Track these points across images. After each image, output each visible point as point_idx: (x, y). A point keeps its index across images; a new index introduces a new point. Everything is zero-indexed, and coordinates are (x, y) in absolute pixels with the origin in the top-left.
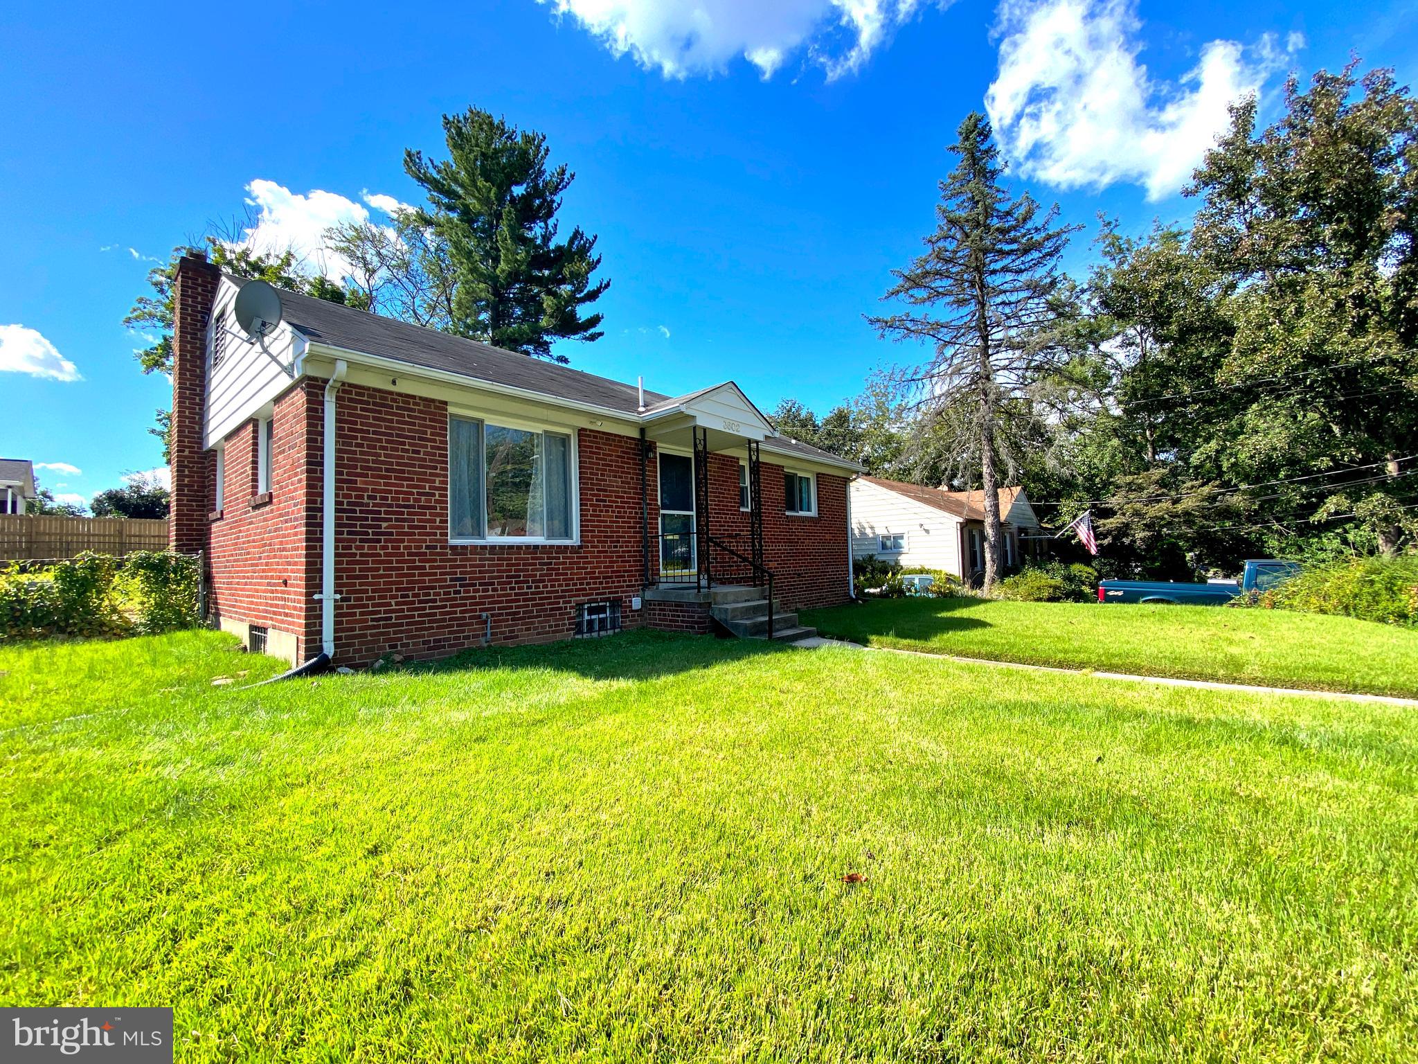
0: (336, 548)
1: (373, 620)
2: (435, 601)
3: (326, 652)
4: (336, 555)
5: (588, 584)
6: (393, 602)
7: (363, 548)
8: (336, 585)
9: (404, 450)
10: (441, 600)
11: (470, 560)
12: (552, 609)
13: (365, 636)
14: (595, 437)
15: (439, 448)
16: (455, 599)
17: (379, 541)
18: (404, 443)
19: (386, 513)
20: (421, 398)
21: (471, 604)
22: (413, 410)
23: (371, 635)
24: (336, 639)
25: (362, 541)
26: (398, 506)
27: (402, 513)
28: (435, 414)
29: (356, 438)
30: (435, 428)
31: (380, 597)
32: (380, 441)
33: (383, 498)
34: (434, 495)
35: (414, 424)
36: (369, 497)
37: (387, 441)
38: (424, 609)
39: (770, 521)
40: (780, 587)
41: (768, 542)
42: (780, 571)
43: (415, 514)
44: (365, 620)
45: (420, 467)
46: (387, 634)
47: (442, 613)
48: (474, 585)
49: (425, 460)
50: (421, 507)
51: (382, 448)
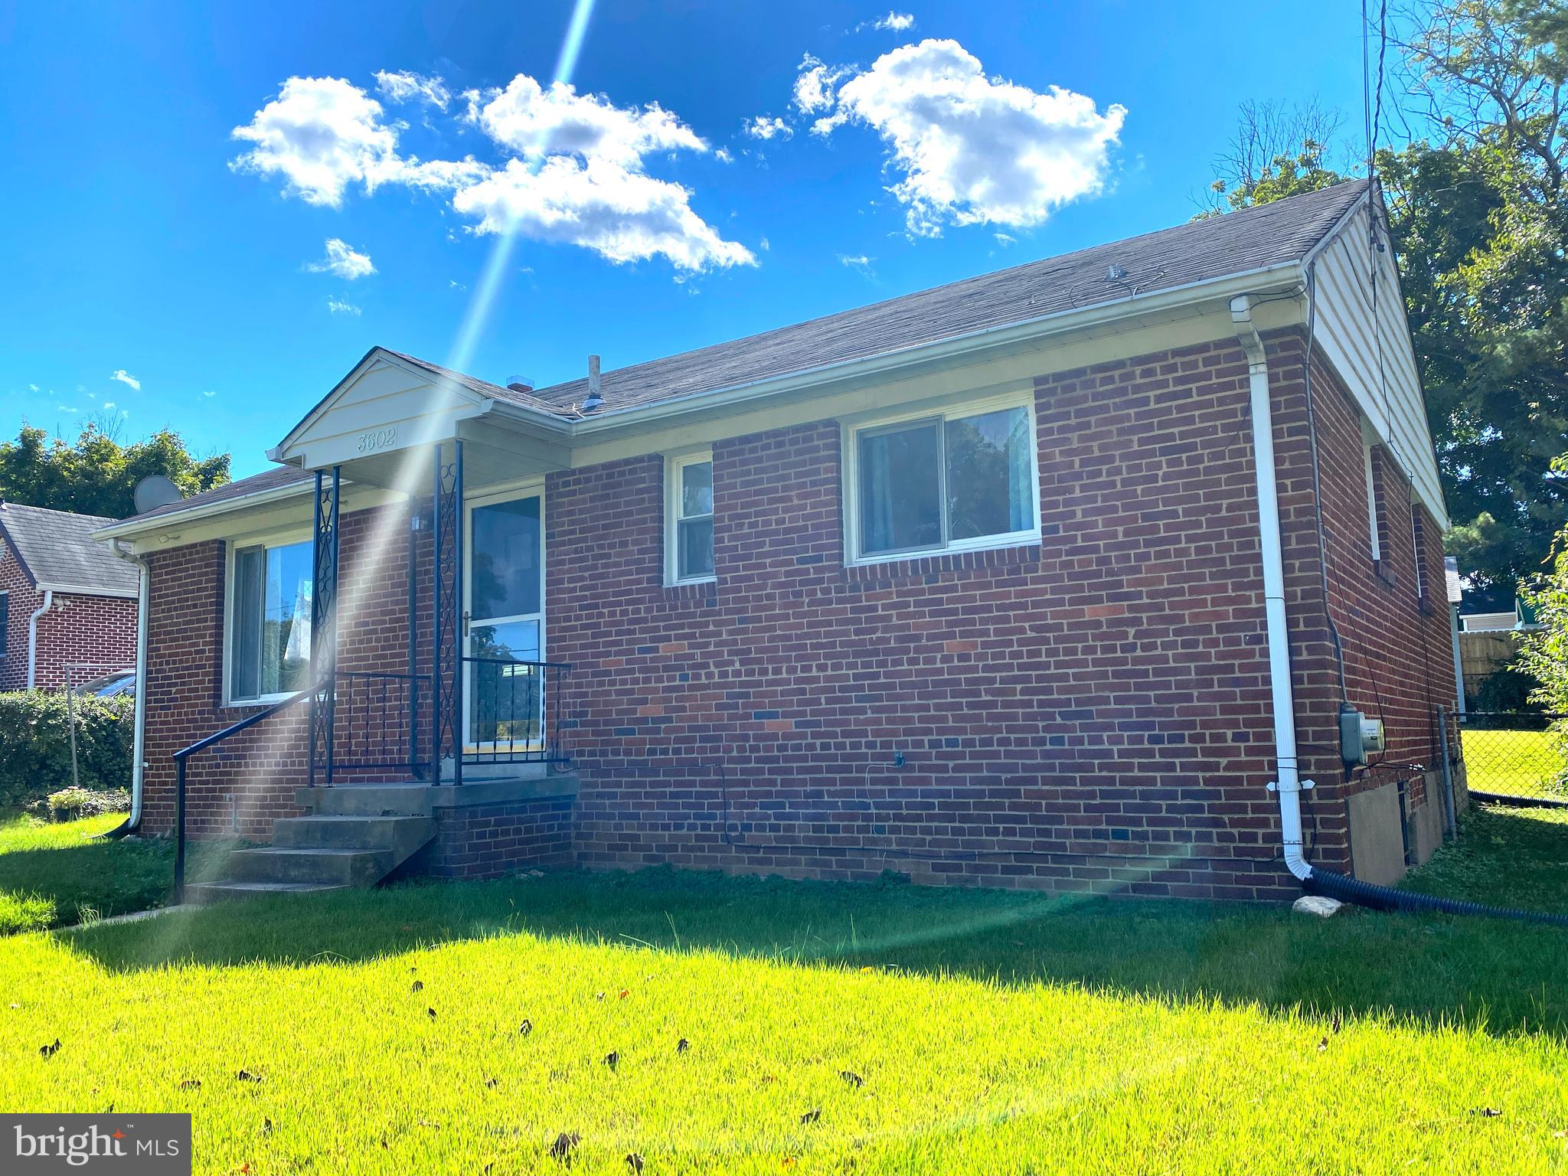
0: (147, 716)
2: (201, 774)
3: (135, 817)
4: (147, 723)
7: (161, 716)
8: (146, 753)
10: (207, 774)
13: (159, 807)
14: (358, 523)
15: (211, 596)
17: (170, 708)
18: (188, 599)
19: (176, 677)
20: (201, 544)
22: (195, 560)
23: (164, 807)
24: (144, 807)
25: (161, 708)
26: (183, 668)
27: (185, 676)
28: (209, 558)
30: (207, 573)
31: (169, 768)
32: (174, 601)
33: (174, 662)
34: (205, 652)
35: (194, 576)
36: (167, 663)
37: (179, 601)
38: (194, 783)
39: (769, 597)
40: (807, 795)
41: (759, 661)
42: (811, 747)
43: (192, 676)
44: (161, 791)
45: (198, 621)
46: (172, 807)
47: (207, 790)
48: (231, 758)
49: (200, 613)
50: (197, 667)
51: (175, 609)
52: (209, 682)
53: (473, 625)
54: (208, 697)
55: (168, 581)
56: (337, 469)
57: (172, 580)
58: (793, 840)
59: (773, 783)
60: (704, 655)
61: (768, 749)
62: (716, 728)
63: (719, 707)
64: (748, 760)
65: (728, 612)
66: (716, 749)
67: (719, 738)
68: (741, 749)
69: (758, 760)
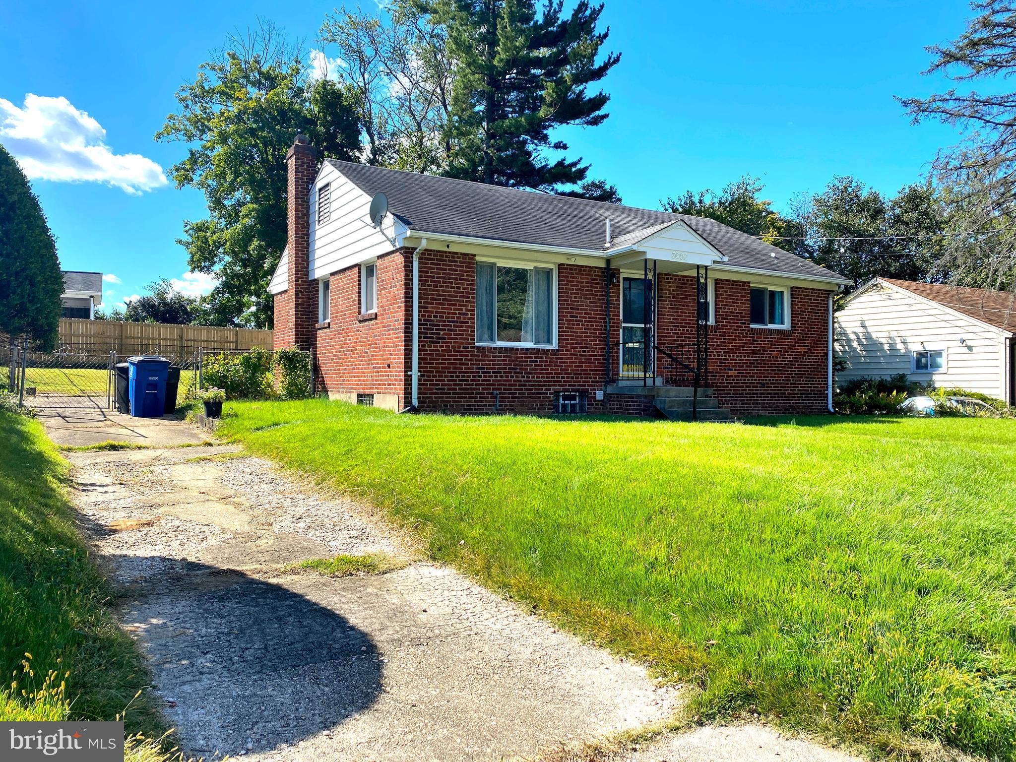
0: (419, 346)
1: (436, 389)
2: (467, 381)
3: (414, 404)
4: (419, 350)
5: (563, 378)
6: (446, 379)
7: (431, 346)
8: (419, 367)
9: (452, 287)
10: (471, 381)
11: (487, 356)
12: (537, 393)
13: (431, 398)
14: (571, 269)
15: (471, 285)
16: (479, 381)
17: (439, 342)
18: (451, 283)
19: (443, 326)
20: (461, 254)
22: (456, 262)
23: (435, 398)
24: (419, 398)
25: (431, 342)
26: (449, 322)
27: (451, 326)
28: (468, 263)
29: (428, 281)
30: (468, 272)
31: (439, 376)
32: (439, 282)
33: (441, 317)
34: (467, 314)
35: (457, 270)
36: (434, 316)
37: (444, 282)
38: (461, 385)
39: (732, 333)
40: (740, 394)
41: (728, 353)
42: (741, 380)
43: (458, 326)
44: (432, 389)
45: (461, 297)
46: (442, 398)
47: (472, 389)
48: (490, 373)
49: (462, 293)
50: (461, 322)
51: (441, 286)
52: (471, 331)
53: (624, 325)
54: (471, 339)
55: (433, 268)
56: (655, 261)
57: (437, 269)
58: (736, 407)
59: (731, 390)
60: (713, 349)
61: (730, 380)
62: (716, 373)
63: (717, 366)
64: (724, 383)
65: (720, 335)
66: (715, 379)
67: (716, 376)
68: (723, 380)
69: (727, 383)
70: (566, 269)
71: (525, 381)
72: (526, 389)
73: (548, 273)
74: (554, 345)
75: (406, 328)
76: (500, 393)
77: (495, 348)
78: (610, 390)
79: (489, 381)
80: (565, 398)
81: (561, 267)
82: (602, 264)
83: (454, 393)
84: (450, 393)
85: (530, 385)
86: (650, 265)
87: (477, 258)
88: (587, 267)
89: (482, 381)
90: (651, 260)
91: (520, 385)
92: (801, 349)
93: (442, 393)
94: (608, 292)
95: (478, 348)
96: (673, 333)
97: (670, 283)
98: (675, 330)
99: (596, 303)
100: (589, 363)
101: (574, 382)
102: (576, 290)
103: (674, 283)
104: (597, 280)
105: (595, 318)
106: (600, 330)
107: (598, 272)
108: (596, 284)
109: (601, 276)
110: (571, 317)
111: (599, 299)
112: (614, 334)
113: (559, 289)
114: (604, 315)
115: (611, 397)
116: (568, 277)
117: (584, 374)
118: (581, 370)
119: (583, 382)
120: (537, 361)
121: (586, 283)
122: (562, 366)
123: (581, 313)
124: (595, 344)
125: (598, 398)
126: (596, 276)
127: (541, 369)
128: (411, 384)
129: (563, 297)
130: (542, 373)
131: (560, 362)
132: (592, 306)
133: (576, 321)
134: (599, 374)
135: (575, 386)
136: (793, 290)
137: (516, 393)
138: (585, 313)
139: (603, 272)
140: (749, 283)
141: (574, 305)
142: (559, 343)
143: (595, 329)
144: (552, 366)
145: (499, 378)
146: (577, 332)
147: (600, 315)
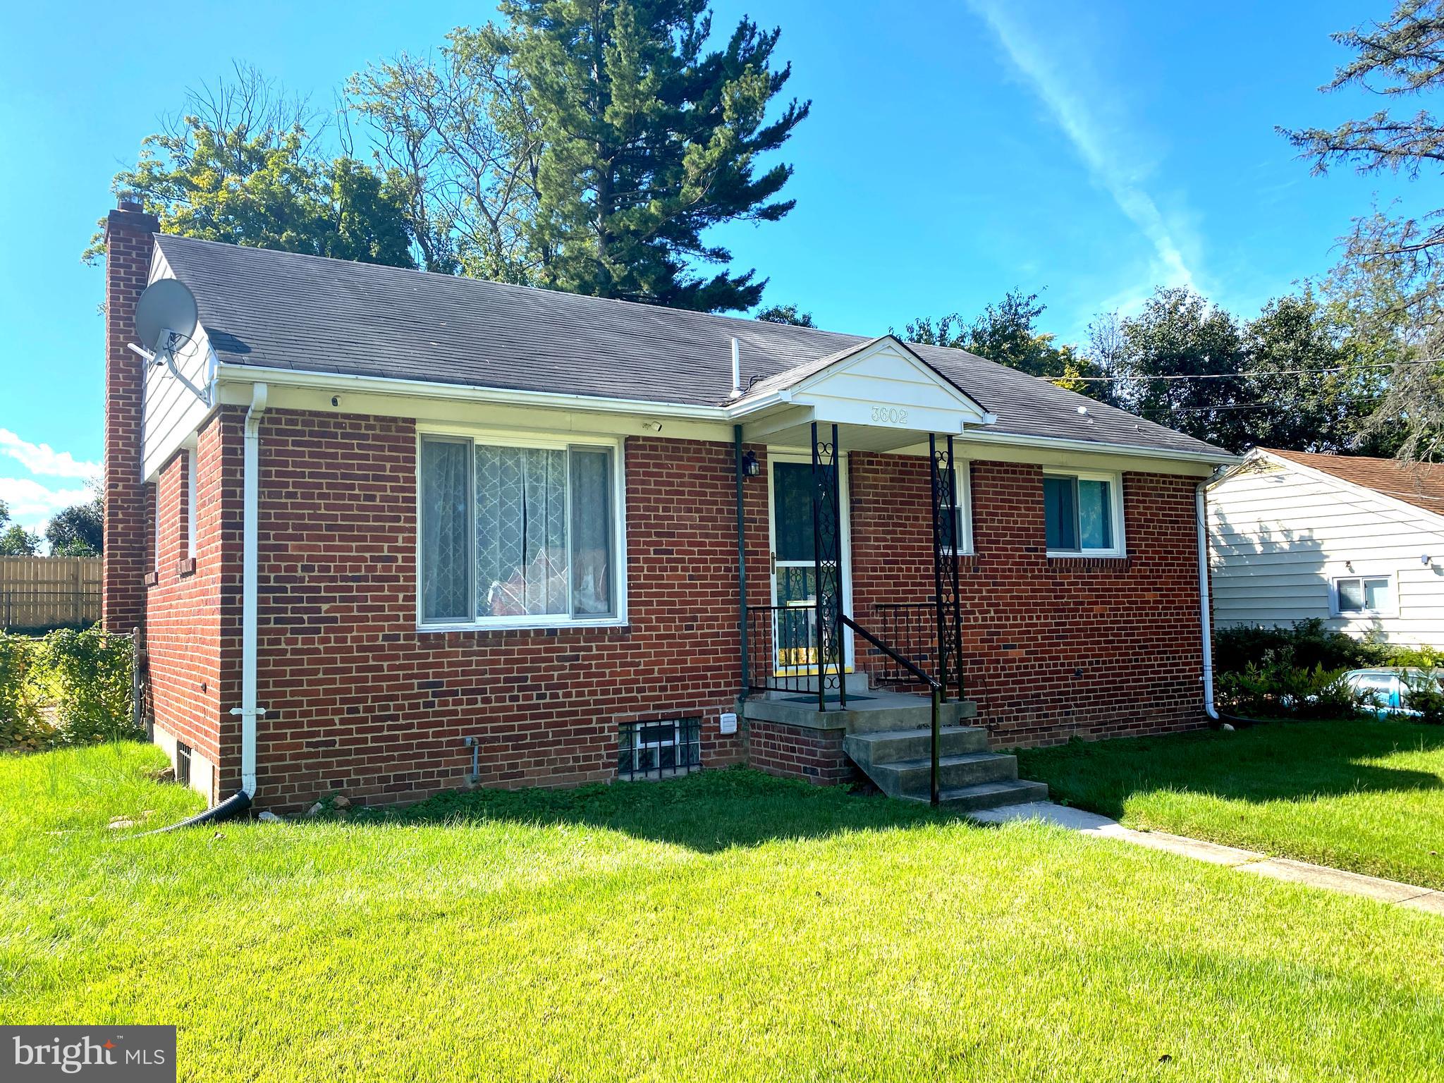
0: (260, 642)
1: (309, 745)
2: (395, 718)
3: (245, 789)
4: (259, 653)
5: (640, 690)
6: (337, 719)
7: (295, 641)
8: (260, 695)
9: (352, 497)
10: (406, 717)
11: (448, 655)
12: (578, 732)
13: (298, 767)
14: (653, 448)
15: (403, 489)
16: (426, 715)
17: (318, 631)
18: (352, 487)
19: (328, 589)
20: (377, 418)
21: (450, 723)
22: (366, 437)
23: (308, 767)
24: (259, 771)
25: (294, 631)
26: (344, 579)
27: (350, 589)
28: (396, 439)
29: (286, 485)
30: (396, 459)
31: (319, 713)
32: (319, 486)
33: (322, 569)
34: (396, 559)
35: (366, 457)
36: (305, 568)
37: (329, 486)
38: (381, 729)
39: (1010, 570)
40: (1033, 696)
41: (1005, 611)
42: (1033, 667)
43: (369, 589)
44: (299, 746)
45: (376, 519)
46: (329, 765)
47: (406, 737)
48: (455, 693)
49: (382, 509)
50: (375, 579)
51: (321, 496)
52: (406, 598)
53: (778, 564)
54: (406, 618)
55: (302, 454)
56: (835, 426)
57: (312, 455)
58: (1025, 724)
59: (1014, 690)
60: (973, 605)
61: (1011, 668)
62: (981, 655)
63: (983, 641)
64: (999, 676)
65: (986, 577)
66: (980, 669)
67: (982, 662)
68: (996, 669)
69: (1006, 676)
70: (643, 447)
71: (546, 706)
72: (548, 725)
73: (605, 456)
74: (621, 618)
75: (224, 601)
76: (482, 740)
77: (469, 635)
78: (750, 710)
79: (455, 713)
80: (647, 735)
81: (631, 443)
82: (726, 436)
83: (358, 751)
84: (349, 752)
85: (560, 715)
86: (824, 436)
87: (421, 428)
88: (690, 442)
89: (436, 714)
90: (825, 423)
91: (533, 717)
92: (1149, 596)
93: (326, 754)
94: (739, 497)
95: (424, 637)
96: (887, 577)
97: (876, 471)
98: (891, 570)
99: (714, 519)
100: (702, 652)
101: (667, 697)
102: (667, 493)
103: (884, 472)
104: (714, 469)
105: (714, 553)
106: (726, 577)
107: (717, 453)
108: (713, 478)
109: (724, 461)
110: (656, 552)
111: (720, 511)
112: (757, 586)
113: (628, 491)
114: (732, 545)
115: (753, 726)
116: (647, 465)
117: (691, 678)
118: (683, 670)
119: (690, 696)
120: (577, 658)
121: (691, 476)
122: (638, 664)
123: (681, 544)
124: (714, 611)
125: (724, 730)
126: (711, 460)
127: (587, 675)
128: (239, 739)
129: (638, 509)
130: (590, 684)
131: (633, 656)
132: (705, 527)
133: (669, 561)
134: (726, 676)
135: (670, 706)
136: (1128, 478)
137: (525, 737)
138: (690, 544)
139: (728, 453)
140: (1040, 467)
141: (662, 526)
142: (630, 612)
143: (713, 577)
144: (614, 665)
145: (479, 705)
146: (673, 586)
147: (724, 544)
